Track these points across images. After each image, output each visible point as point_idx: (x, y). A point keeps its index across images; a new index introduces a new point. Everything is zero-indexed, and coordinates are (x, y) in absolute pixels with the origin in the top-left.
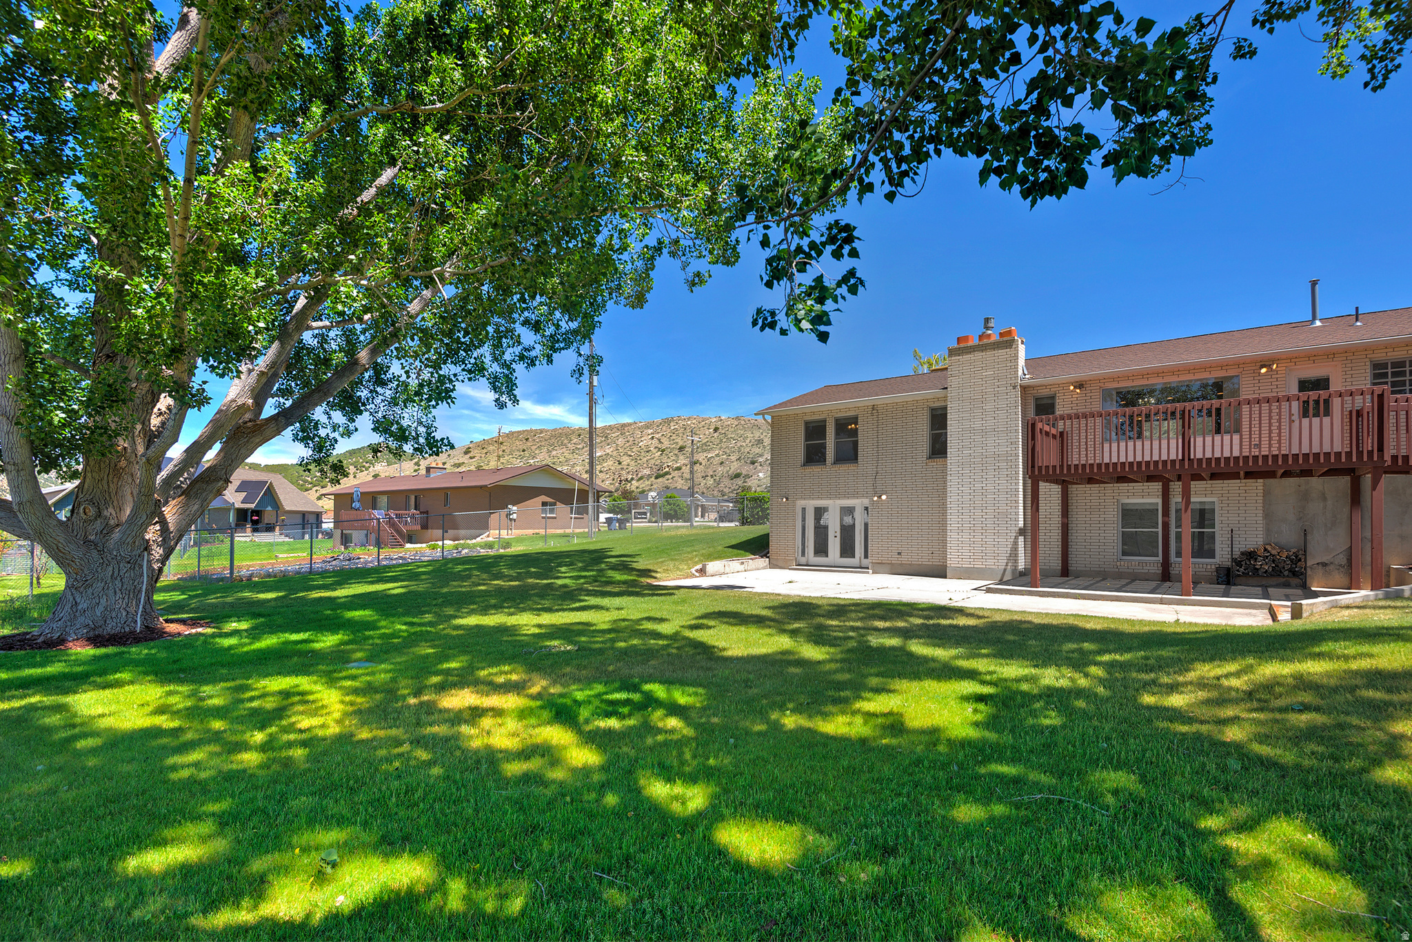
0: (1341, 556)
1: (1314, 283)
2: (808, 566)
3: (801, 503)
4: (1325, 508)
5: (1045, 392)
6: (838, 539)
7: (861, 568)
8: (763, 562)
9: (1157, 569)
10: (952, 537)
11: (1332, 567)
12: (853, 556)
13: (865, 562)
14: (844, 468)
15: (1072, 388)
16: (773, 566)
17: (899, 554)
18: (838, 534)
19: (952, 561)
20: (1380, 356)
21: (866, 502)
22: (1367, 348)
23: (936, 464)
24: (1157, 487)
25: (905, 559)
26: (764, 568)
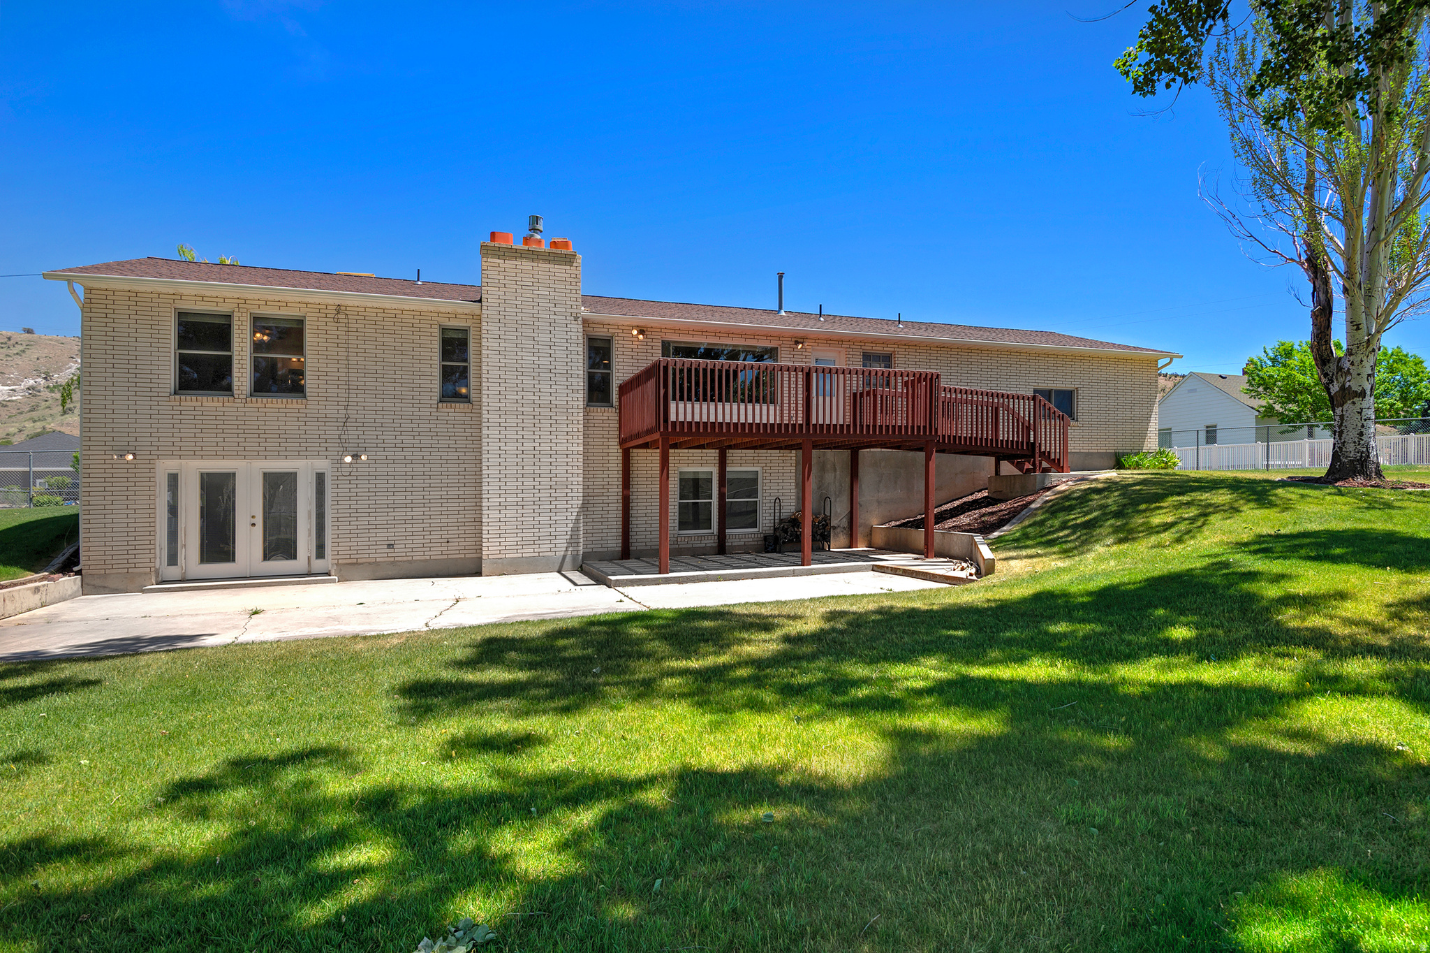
0: (845, 520)
1: (781, 277)
2: (185, 582)
3: (168, 465)
4: (835, 478)
5: (601, 332)
6: (259, 530)
7: (309, 575)
8: (69, 582)
9: (712, 542)
10: (490, 516)
11: (839, 530)
12: (293, 556)
13: (318, 565)
14: (276, 405)
15: (635, 332)
16: (91, 587)
17: (390, 546)
18: (259, 521)
19: (490, 551)
20: (868, 348)
21: (322, 464)
22: (863, 341)
23: (455, 411)
24: (713, 454)
25: (400, 554)
26: (72, 596)
